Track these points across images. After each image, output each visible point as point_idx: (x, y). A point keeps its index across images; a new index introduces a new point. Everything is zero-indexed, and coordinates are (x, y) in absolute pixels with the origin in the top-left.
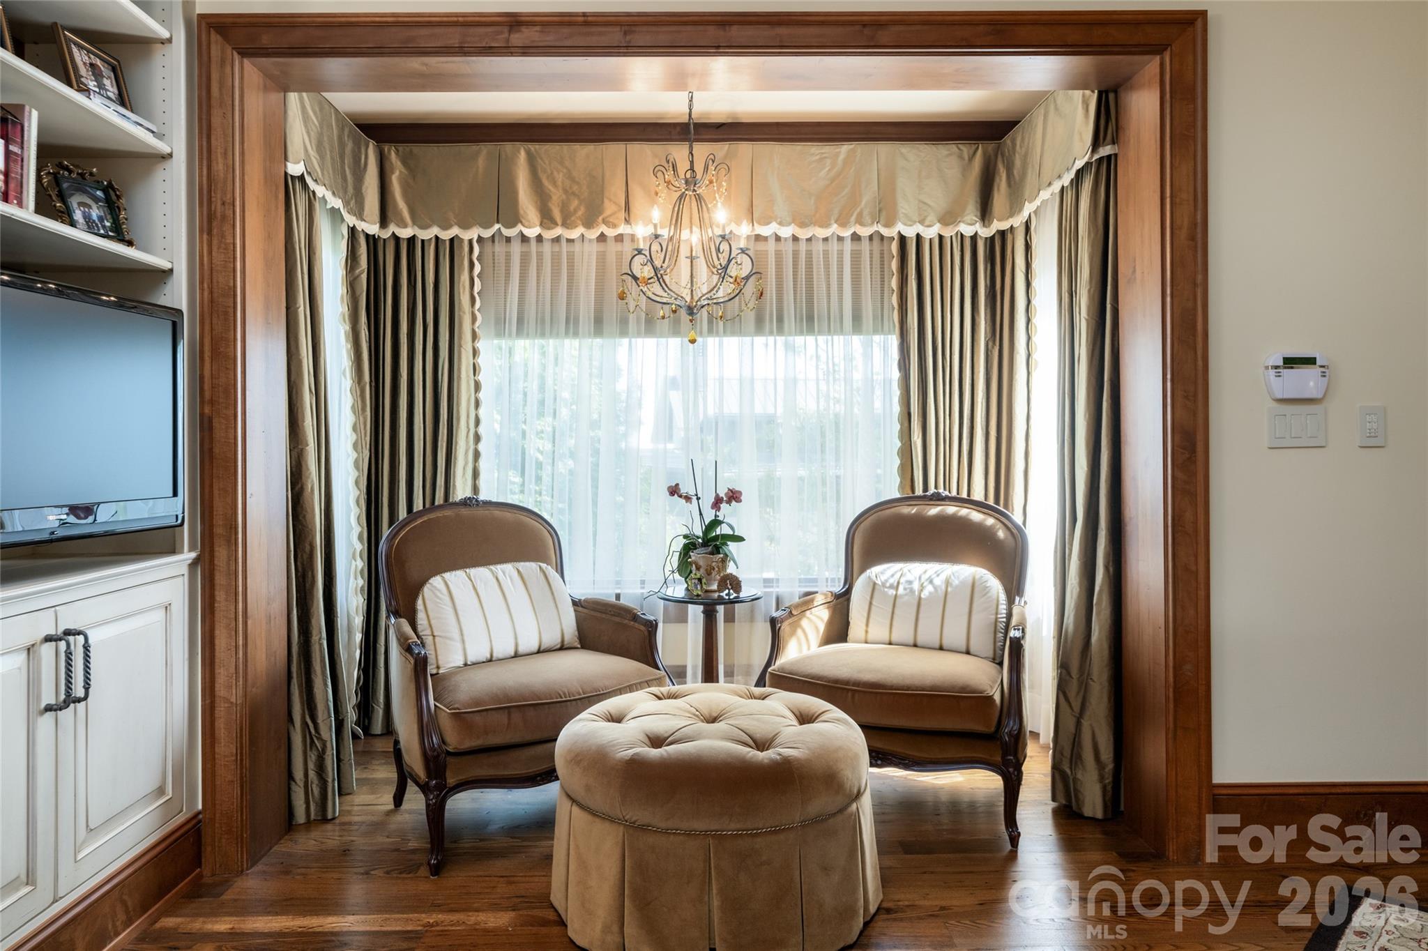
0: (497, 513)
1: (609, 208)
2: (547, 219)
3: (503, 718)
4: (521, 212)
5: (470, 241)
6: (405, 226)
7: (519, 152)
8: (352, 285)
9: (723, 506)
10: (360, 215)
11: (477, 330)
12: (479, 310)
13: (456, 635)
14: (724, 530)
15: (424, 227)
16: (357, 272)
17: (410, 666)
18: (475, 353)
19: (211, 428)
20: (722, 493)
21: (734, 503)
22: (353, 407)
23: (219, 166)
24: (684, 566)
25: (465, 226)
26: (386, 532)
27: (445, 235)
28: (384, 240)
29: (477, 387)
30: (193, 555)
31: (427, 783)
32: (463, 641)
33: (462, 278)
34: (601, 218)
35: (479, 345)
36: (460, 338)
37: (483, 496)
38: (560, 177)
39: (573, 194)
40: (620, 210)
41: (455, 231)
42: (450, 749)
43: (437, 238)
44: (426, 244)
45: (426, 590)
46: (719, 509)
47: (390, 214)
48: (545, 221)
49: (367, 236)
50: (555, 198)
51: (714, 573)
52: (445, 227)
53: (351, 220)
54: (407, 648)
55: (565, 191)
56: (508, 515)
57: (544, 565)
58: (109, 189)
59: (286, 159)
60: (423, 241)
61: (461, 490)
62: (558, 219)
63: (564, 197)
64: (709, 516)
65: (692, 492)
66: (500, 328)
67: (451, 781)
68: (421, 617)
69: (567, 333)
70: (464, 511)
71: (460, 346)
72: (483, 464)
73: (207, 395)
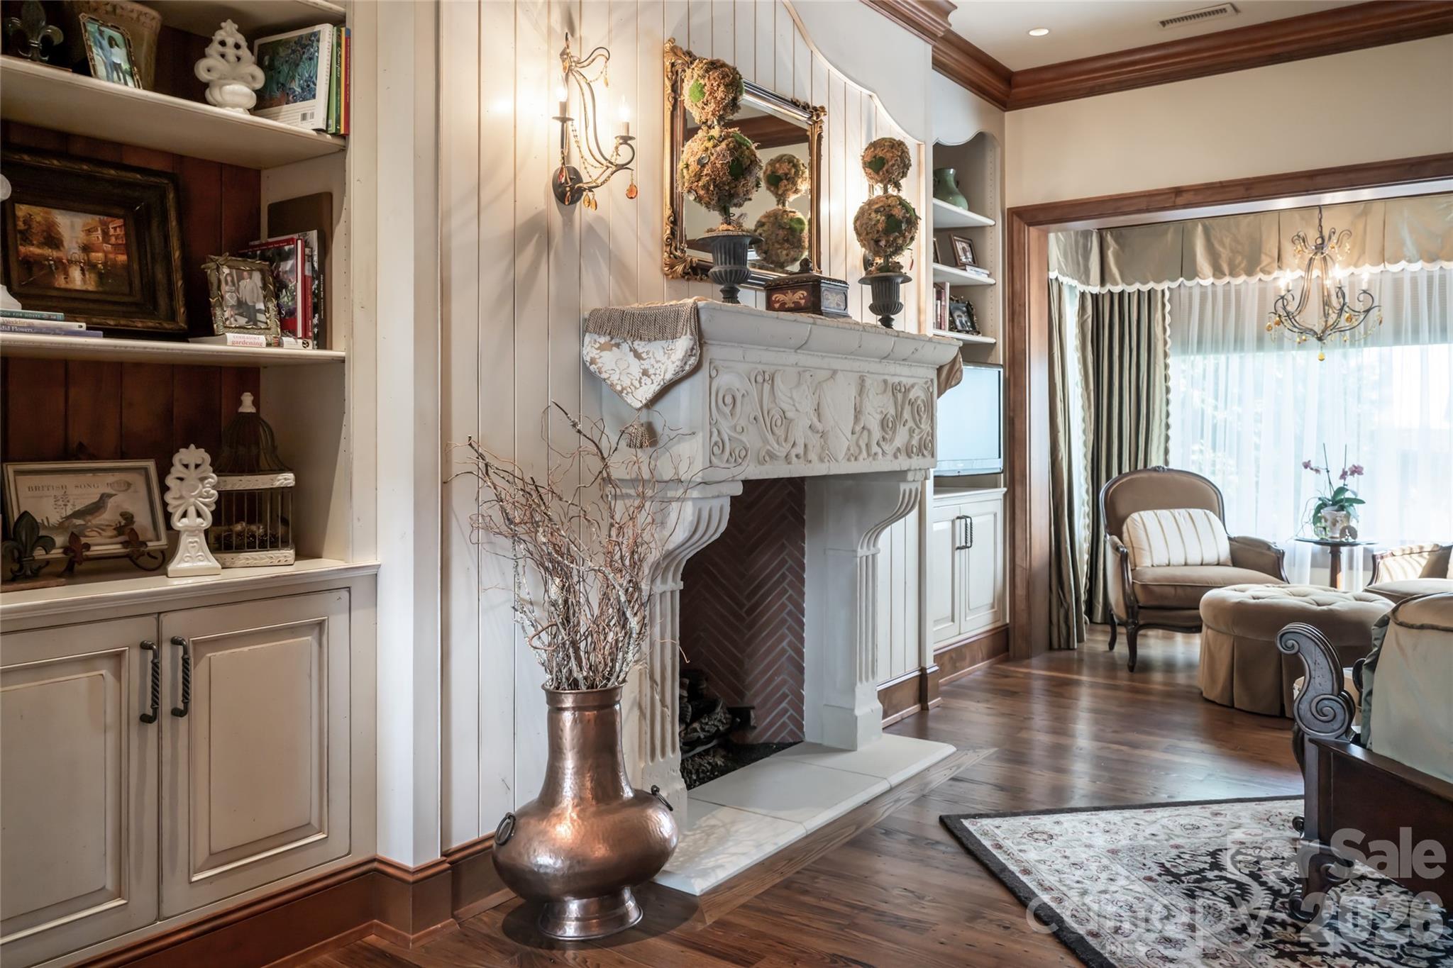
0: (1177, 476)
1: (1265, 260)
2: (1218, 272)
3: (1172, 591)
4: (1199, 269)
5: (1163, 292)
6: (1117, 284)
7: (1197, 225)
8: (1082, 325)
9: (1349, 478)
10: (1087, 282)
11: (1167, 350)
12: (1169, 337)
13: (1146, 547)
14: (1348, 495)
15: (1130, 284)
16: (1086, 317)
17: (1118, 559)
18: (1166, 366)
19: (1013, 424)
20: (1349, 466)
21: (1356, 475)
22: (1083, 407)
23: (1017, 286)
24: (1317, 519)
25: (1158, 281)
26: (1104, 486)
27: (1145, 288)
28: (1103, 295)
29: (1168, 390)
30: (1005, 489)
31: (1127, 622)
32: (1151, 552)
33: (1157, 316)
34: (1258, 269)
35: (1169, 361)
36: (1155, 357)
37: (1171, 466)
38: (1227, 241)
39: (1238, 252)
40: (1274, 261)
41: (1151, 285)
42: (1140, 604)
43: (1139, 291)
44: (1131, 295)
45: (1129, 520)
46: (1345, 479)
47: (1107, 277)
48: (1217, 273)
49: (1092, 295)
50: (1224, 256)
51: (1338, 525)
52: (1145, 282)
53: (1081, 288)
54: (1116, 548)
55: (1232, 251)
56: (1185, 478)
57: (1208, 512)
58: (969, 306)
59: (1048, 270)
60: (1129, 294)
61: (1156, 460)
62: (1226, 270)
63: (1231, 254)
64: (1338, 483)
65: (1322, 466)
66: (1184, 348)
67: (1141, 622)
68: (1125, 535)
69: (1235, 349)
70: (1154, 474)
71: (1155, 363)
72: (1171, 444)
73: (1012, 407)
